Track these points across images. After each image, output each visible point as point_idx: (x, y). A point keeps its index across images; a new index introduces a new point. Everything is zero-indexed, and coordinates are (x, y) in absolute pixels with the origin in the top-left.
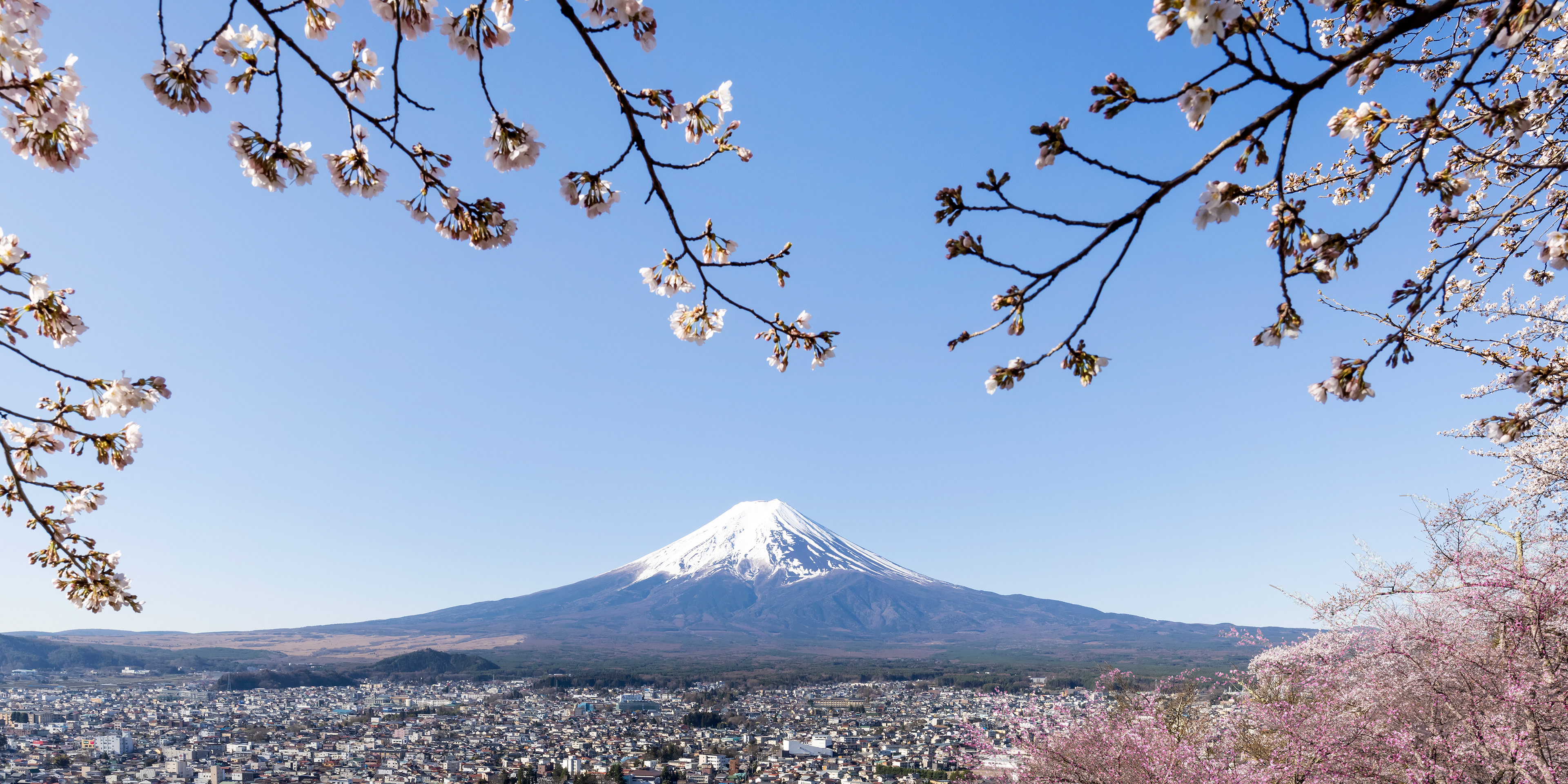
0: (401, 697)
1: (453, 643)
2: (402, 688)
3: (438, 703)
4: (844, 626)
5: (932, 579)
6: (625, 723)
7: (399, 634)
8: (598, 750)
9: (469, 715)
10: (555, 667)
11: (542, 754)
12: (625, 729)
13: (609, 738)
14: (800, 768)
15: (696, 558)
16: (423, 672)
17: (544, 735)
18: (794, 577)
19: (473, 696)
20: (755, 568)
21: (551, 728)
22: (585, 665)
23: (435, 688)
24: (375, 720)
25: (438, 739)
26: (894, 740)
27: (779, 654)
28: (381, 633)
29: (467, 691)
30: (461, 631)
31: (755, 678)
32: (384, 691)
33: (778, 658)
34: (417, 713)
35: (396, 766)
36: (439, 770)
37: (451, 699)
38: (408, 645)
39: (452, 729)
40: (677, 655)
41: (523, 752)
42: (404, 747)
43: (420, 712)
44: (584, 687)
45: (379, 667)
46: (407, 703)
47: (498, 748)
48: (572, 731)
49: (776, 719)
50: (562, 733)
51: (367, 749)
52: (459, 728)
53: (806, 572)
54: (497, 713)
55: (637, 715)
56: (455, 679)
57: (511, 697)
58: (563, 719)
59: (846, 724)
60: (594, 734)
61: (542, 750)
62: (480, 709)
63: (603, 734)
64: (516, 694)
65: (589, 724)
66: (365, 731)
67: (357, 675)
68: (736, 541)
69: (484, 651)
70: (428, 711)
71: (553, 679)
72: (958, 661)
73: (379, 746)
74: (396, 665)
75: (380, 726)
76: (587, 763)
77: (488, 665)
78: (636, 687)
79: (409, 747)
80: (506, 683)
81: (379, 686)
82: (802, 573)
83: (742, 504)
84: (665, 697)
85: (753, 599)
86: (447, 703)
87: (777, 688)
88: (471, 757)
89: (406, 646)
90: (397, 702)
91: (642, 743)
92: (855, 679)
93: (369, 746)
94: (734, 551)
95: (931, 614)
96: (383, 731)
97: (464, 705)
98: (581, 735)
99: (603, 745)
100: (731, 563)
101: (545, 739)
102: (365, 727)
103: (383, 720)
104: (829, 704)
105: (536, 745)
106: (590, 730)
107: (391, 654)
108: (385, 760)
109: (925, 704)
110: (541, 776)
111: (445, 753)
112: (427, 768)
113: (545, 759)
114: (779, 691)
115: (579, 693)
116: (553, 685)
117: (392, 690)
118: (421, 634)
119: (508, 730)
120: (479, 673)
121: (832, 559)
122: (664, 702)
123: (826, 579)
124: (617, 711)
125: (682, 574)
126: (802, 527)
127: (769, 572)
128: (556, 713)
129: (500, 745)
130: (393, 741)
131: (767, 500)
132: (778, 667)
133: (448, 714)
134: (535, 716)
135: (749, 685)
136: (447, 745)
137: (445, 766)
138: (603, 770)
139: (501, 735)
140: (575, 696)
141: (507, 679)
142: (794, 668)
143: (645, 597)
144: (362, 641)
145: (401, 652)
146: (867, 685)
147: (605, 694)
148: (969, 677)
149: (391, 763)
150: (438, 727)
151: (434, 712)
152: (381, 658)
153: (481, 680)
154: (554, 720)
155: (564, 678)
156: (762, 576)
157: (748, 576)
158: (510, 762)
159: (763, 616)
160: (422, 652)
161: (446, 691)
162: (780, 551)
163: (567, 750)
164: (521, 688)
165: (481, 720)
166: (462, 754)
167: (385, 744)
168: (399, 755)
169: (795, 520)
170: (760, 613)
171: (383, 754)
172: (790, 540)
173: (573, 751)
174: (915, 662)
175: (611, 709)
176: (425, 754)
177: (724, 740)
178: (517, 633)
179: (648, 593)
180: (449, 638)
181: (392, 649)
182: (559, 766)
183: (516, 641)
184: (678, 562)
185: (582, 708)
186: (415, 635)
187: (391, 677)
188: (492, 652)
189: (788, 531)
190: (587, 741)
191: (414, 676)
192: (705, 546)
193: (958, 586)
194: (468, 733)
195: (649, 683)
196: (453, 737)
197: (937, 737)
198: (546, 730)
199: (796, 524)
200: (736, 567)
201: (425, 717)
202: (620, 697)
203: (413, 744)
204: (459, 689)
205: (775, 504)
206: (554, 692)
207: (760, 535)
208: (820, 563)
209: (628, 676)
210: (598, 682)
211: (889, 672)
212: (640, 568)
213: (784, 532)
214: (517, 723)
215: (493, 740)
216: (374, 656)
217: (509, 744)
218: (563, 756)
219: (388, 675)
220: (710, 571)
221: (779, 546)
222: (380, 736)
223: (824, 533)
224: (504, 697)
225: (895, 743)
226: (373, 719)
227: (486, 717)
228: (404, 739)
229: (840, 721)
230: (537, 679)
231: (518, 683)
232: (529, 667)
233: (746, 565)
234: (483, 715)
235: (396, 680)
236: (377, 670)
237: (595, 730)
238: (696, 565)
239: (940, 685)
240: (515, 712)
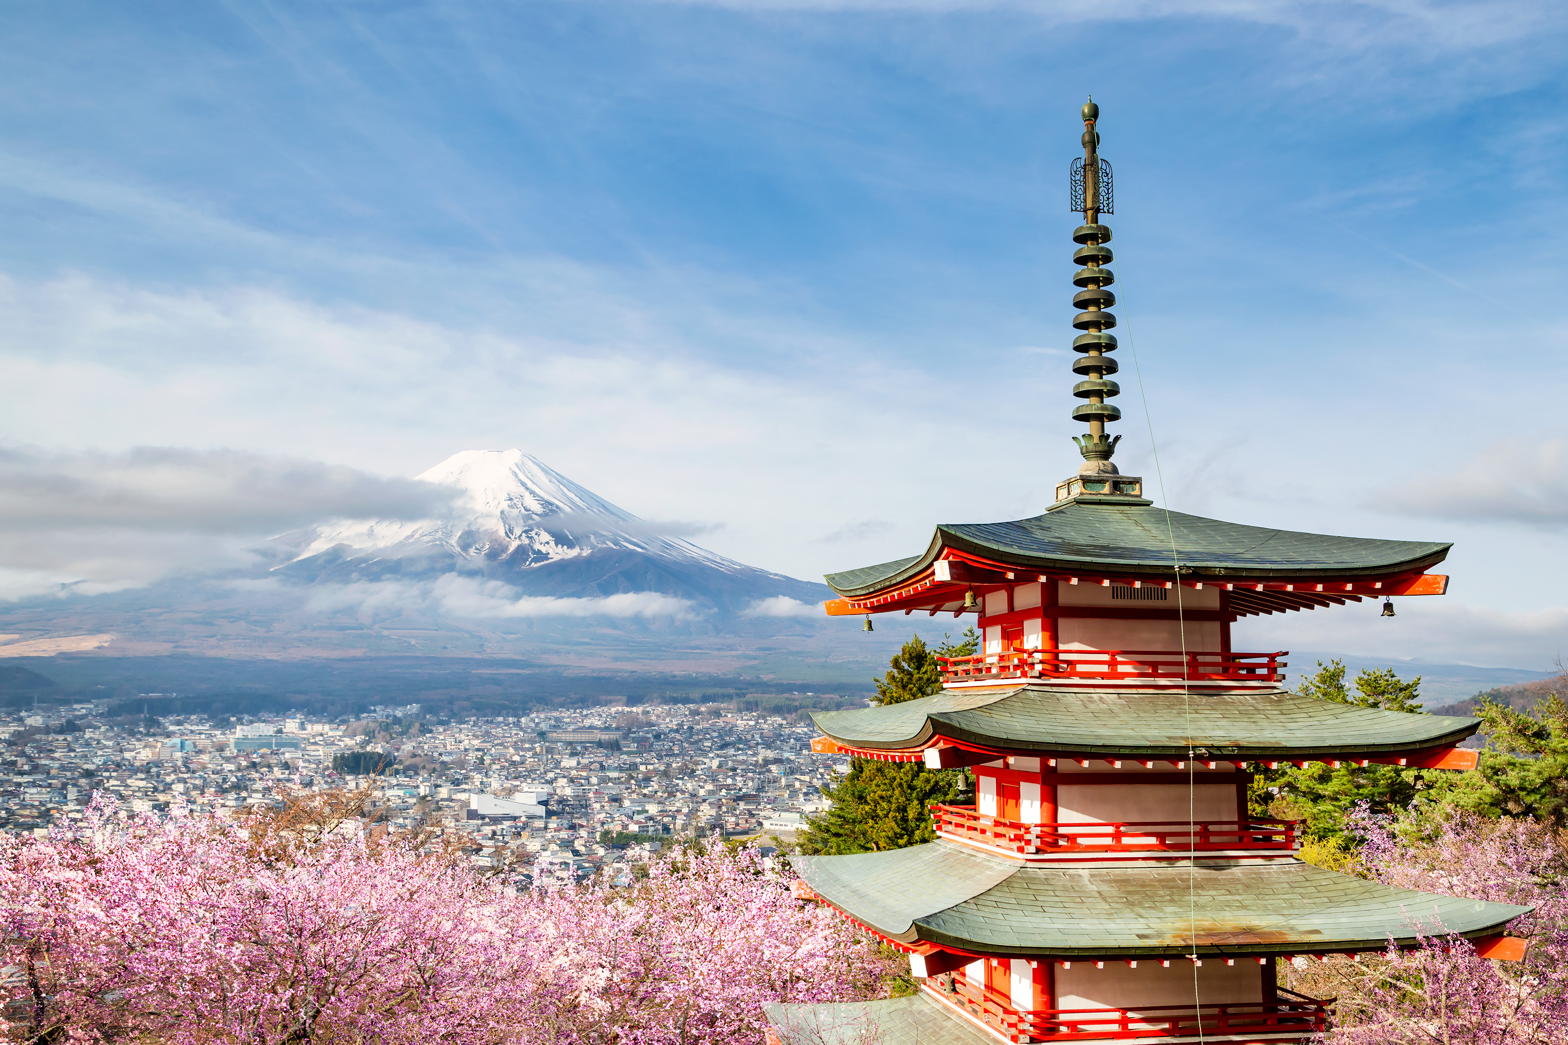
5: (740, 565)
6: (237, 770)
10: (151, 682)
12: (234, 779)
13: (202, 793)
14: (485, 837)
18: (542, 556)
20: (484, 543)
26: (645, 791)
31: (468, 699)
44: (193, 713)
48: (142, 784)
49: (482, 761)
50: (127, 786)
53: (559, 550)
55: (262, 756)
57: (61, 731)
58: (136, 765)
59: (586, 767)
63: (195, 787)
65: (177, 771)
68: (456, 506)
69: (38, 659)
71: (142, 702)
72: (771, 676)
78: (277, 715)
80: (62, 709)
82: (553, 551)
84: (318, 728)
87: (499, 715)
91: (255, 800)
92: (618, 701)
94: (453, 518)
100: (447, 535)
104: (570, 737)
106: (174, 782)
109: (712, 738)
114: (501, 719)
115: (180, 723)
116: (139, 711)
120: (20, 694)
122: (314, 736)
124: (232, 750)
126: (552, 487)
127: (504, 549)
128: (127, 755)
131: (502, 449)
134: (89, 760)
135: (456, 709)
140: (172, 728)
141: (65, 703)
146: (634, 709)
147: (222, 724)
148: (780, 699)
153: (20, 705)
154: (120, 766)
155: (162, 700)
156: (493, 555)
157: (472, 554)
162: (520, 520)
164: (81, 717)
169: (542, 478)
172: (536, 507)
174: (710, 678)
175: (221, 749)
177: (389, 793)
178: (103, 631)
183: (96, 644)
185: (175, 747)
189: (533, 494)
193: (776, 575)
195: (299, 708)
197: (709, 787)
199: (544, 484)
200: (455, 540)
202: (243, 730)
205: (514, 454)
206: (137, 722)
207: (492, 497)
208: (580, 538)
209: (268, 697)
210: (217, 706)
211: (671, 692)
213: (527, 494)
214: (53, 772)
220: (414, 546)
221: (519, 513)
224: (50, 730)
225: (645, 795)
229: (579, 763)
230: (114, 701)
231: (81, 709)
232: (108, 683)
233: (470, 539)
237: (183, 781)
239: (740, 711)
240: (56, 755)
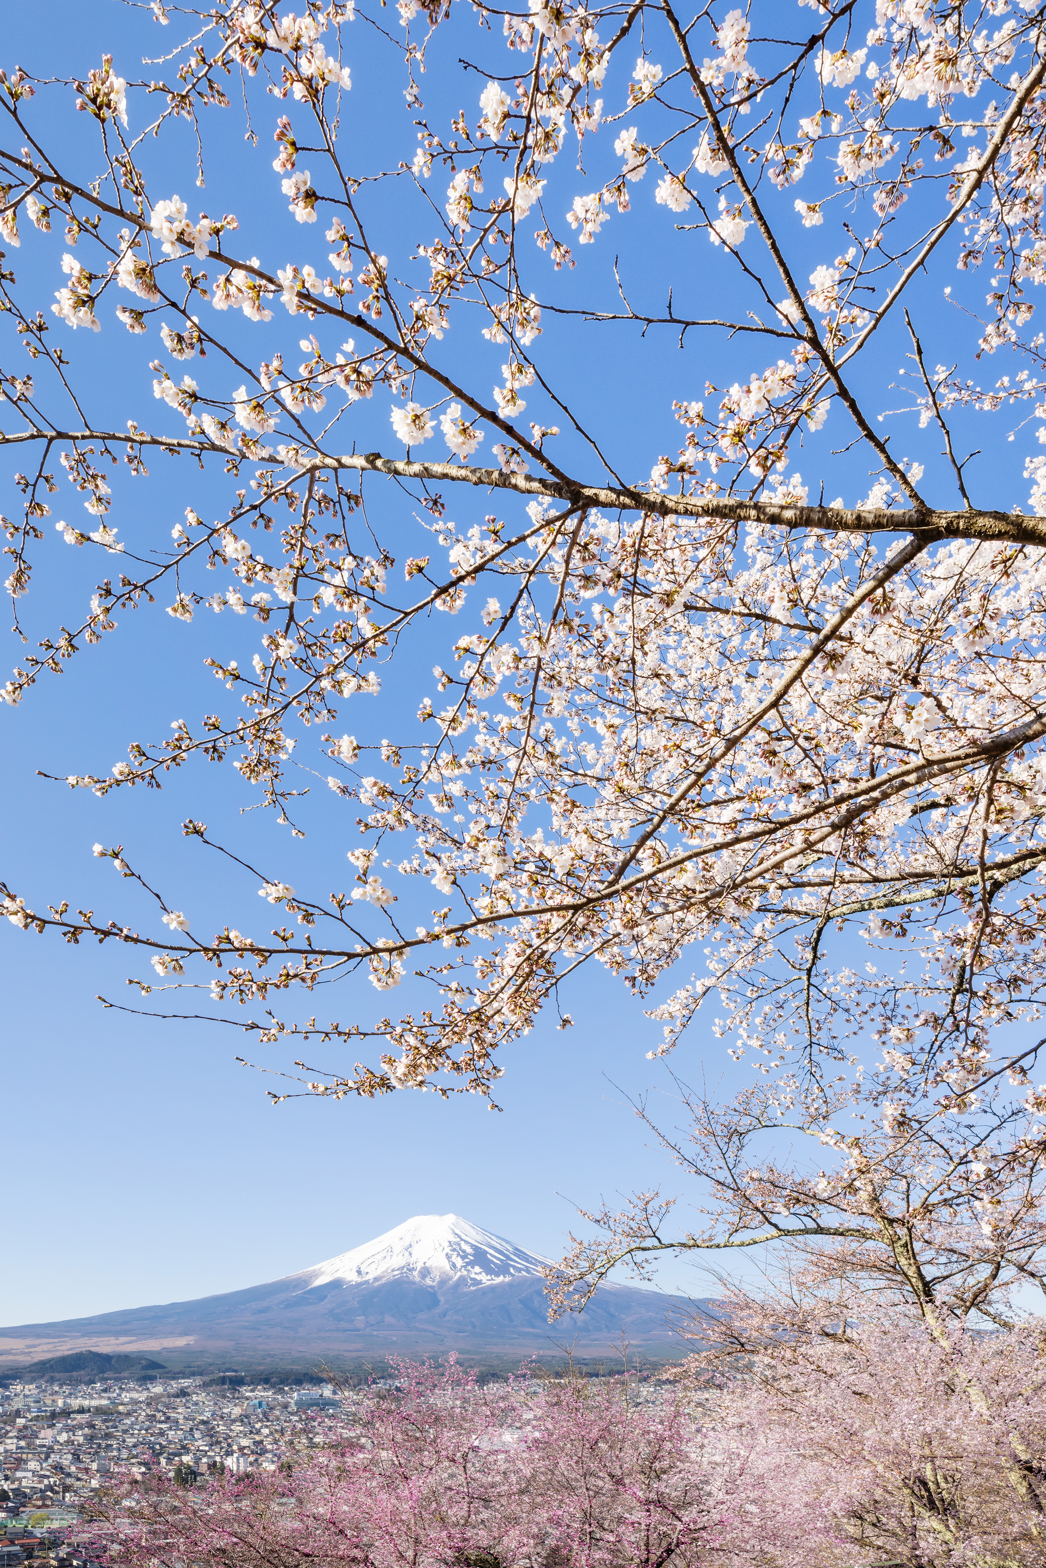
0: (55, 1397)
1: (117, 1345)
2: (57, 1388)
3: (95, 1403)
4: (533, 1327)
5: (621, 1284)
6: (301, 1420)
7: (58, 1337)
8: (269, 1447)
9: (128, 1414)
10: (227, 1366)
11: (206, 1452)
12: (300, 1426)
13: (283, 1434)
15: (374, 1266)
16: (82, 1372)
17: (211, 1434)
18: (477, 1282)
19: (135, 1395)
20: (436, 1275)
21: (218, 1425)
22: (260, 1364)
23: (93, 1388)
24: (20, 1421)
25: (90, 1439)
27: (468, 1352)
28: (38, 1336)
29: (129, 1390)
30: (126, 1333)
32: (36, 1392)
33: (466, 1356)
34: (69, 1413)
35: (38, 1468)
36: (87, 1470)
37: (109, 1398)
38: (67, 1347)
39: (108, 1428)
40: (359, 1354)
41: (185, 1449)
42: (51, 1448)
43: (73, 1412)
44: (258, 1384)
45: (33, 1368)
46: (60, 1403)
47: (158, 1447)
48: (241, 1428)
50: (231, 1430)
51: (6, 1451)
52: (116, 1427)
53: (489, 1277)
54: (159, 1411)
55: (315, 1411)
56: (117, 1379)
57: (177, 1396)
58: (233, 1417)
60: (266, 1431)
61: (207, 1448)
62: (141, 1408)
63: (276, 1431)
64: (183, 1393)
65: (261, 1421)
66: (7, 1432)
67: (7, 1377)
68: (414, 1250)
69: (150, 1352)
70: (82, 1411)
71: (224, 1378)
72: (655, 1359)
73: (21, 1448)
74: (51, 1367)
75: (25, 1427)
76: (256, 1460)
77: (154, 1365)
78: (315, 1385)
79: (56, 1447)
80: (173, 1382)
81: (31, 1387)
82: (485, 1279)
83: (416, 1218)
84: (345, 1394)
85: (435, 1302)
86: (105, 1402)
88: (125, 1457)
89: (65, 1348)
90: (49, 1402)
91: (319, 1439)
93: (9, 1447)
94: (412, 1260)
95: (623, 1316)
96: (29, 1432)
97: (122, 1404)
98: (251, 1432)
99: (276, 1442)
100: (410, 1270)
101: (212, 1436)
102: (8, 1428)
103: (31, 1420)
105: (200, 1442)
106: (261, 1427)
107: (49, 1356)
108: (26, 1462)
110: (203, 1475)
111: (97, 1453)
112: (73, 1469)
113: (210, 1457)
115: (252, 1391)
116: (223, 1383)
117: (44, 1391)
118: (83, 1336)
119: (170, 1429)
120: (143, 1373)
121: (514, 1267)
122: (345, 1399)
123: (510, 1285)
124: (293, 1408)
125: (359, 1280)
126: (480, 1238)
127: (451, 1278)
128: (225, 1411)
129: (160, 1444)
130: (38, 1442)
131: (442, 1213)
132: (466, 1364)
133: (105, 1413)
134: (201, 1414)
136: (99, 1445)
137: (94, 1466)
138: (272, 1467)
139: (162, 1433)
140: (248, 1394)
141: (174, 1378)
142: (484, 1365)
143: (322, 1300)
144: (17, 1344)
145: (59, 1354)
147: (281, 1391)
149: (33, 1465)
150: (92, 1426)
151: (89, 1411)
152: (36, 1360)
153: (145, 1379)
154: (222, 1417)
155: (236, 1377)
156: (443, 1282)
157: (428, 1282)
158: (169, 1460)
159: (447, 1318)
160: (81, 1353)
161: (105, 1391)
162: (459, 1259)
163: (235, 1447)
164: (187, 1387)
165: (141, 1418)
166: (115, 1453)
167: (29, 1445)
168: (43, 1456)
169: (472, 1232)
170: (445, 1315)
171: (24, 1456)
172: (469, 1250)
173: (241, 1449)
174: (611, 1359)
175: (286, 1406)
176: (73, 1454)
178: (187, 1334)
179: (326, 1297)
180: (112, 1340)
181: (49, 1351)
182: (222, 1463)
183: (186, 1343)
184: (355, 1269)
185: (254, 1405)
186: (76, 1337)
187: (46, 1378)
188: (159, 1353)
189: (466, 1242)
190: (258, 1438)
191: (72, 1376)
192: (382, 1255)
194: (125, 1432)
195: (329, 1380)
196: (108, 1436)
198: (213, 1428)
199: (473, 1236)
200: (415, 1273)
201: (79, 1416)
202: (295, 1394)
203: (61, 1445)
204: (120, 1388)
205: (451, 1218)
206: (224, 1390)
207: (437, 1246)
208: (503, 1269)
209: (305, 1374)
210: (273, 1380)
211: (585, 1369)
212: (316, 1275)
213: (462, 1243)
214: (181, 1421)
215: (152, 1439)
216: (28, 1358)
217: (170, 1442)
218: (229, 1453)
219: (43, 1376)
220: (389, 1277)
221: (458, 1255)
222: (24, 1437)
223: (504, 1243)
224: (169, 1396)
226: (18, 1420)
227: (148, 1415)
228: (51, 1439)
230: (207, 1378)
231: (185, 1383)
232: (199, 1366)
233: (425, 1272)
234: (144, 1414)
235: (52, 1381)
236: (30, 1372)
237: (267, 1427)
238: (372, 1272)
239: (639, 1381)
240: (179, 1411)
